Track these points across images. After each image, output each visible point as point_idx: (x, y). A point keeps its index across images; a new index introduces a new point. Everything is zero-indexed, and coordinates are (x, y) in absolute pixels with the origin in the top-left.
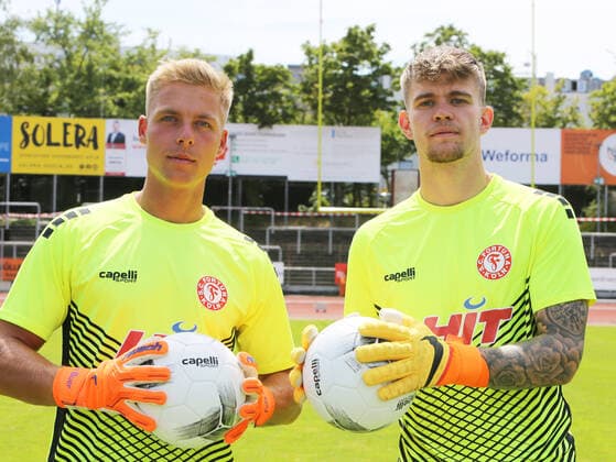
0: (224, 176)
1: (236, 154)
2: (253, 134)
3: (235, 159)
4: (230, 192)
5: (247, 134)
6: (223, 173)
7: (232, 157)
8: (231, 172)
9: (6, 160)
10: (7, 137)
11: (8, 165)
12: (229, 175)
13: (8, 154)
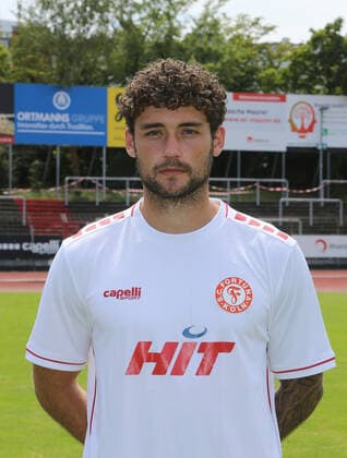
0: (315, 149)
1: (325, 126)
2: (340, 106)
3: (325, 132)
4: (321, 165)
5: (335, 106)
6: (313, 145)
7: (322, 129)
8: (322, 144)
9: (101, 133)
10: (103, 110)
11: (104, 138)
12: (320, 147)
13: (102, 127)
